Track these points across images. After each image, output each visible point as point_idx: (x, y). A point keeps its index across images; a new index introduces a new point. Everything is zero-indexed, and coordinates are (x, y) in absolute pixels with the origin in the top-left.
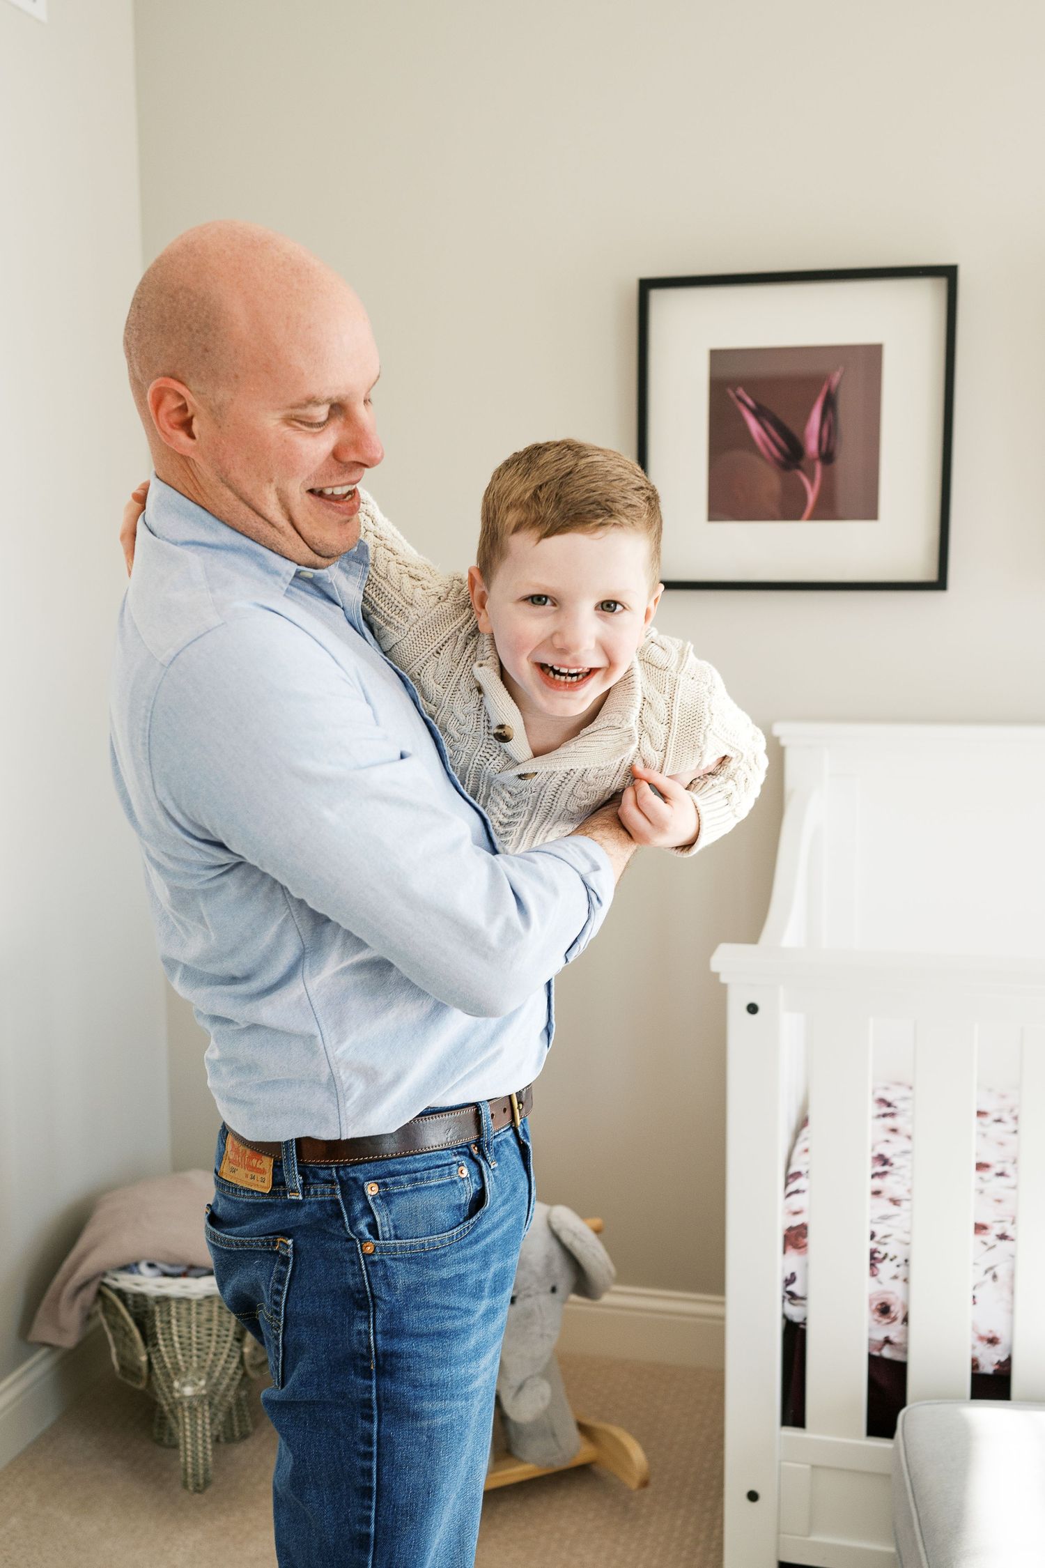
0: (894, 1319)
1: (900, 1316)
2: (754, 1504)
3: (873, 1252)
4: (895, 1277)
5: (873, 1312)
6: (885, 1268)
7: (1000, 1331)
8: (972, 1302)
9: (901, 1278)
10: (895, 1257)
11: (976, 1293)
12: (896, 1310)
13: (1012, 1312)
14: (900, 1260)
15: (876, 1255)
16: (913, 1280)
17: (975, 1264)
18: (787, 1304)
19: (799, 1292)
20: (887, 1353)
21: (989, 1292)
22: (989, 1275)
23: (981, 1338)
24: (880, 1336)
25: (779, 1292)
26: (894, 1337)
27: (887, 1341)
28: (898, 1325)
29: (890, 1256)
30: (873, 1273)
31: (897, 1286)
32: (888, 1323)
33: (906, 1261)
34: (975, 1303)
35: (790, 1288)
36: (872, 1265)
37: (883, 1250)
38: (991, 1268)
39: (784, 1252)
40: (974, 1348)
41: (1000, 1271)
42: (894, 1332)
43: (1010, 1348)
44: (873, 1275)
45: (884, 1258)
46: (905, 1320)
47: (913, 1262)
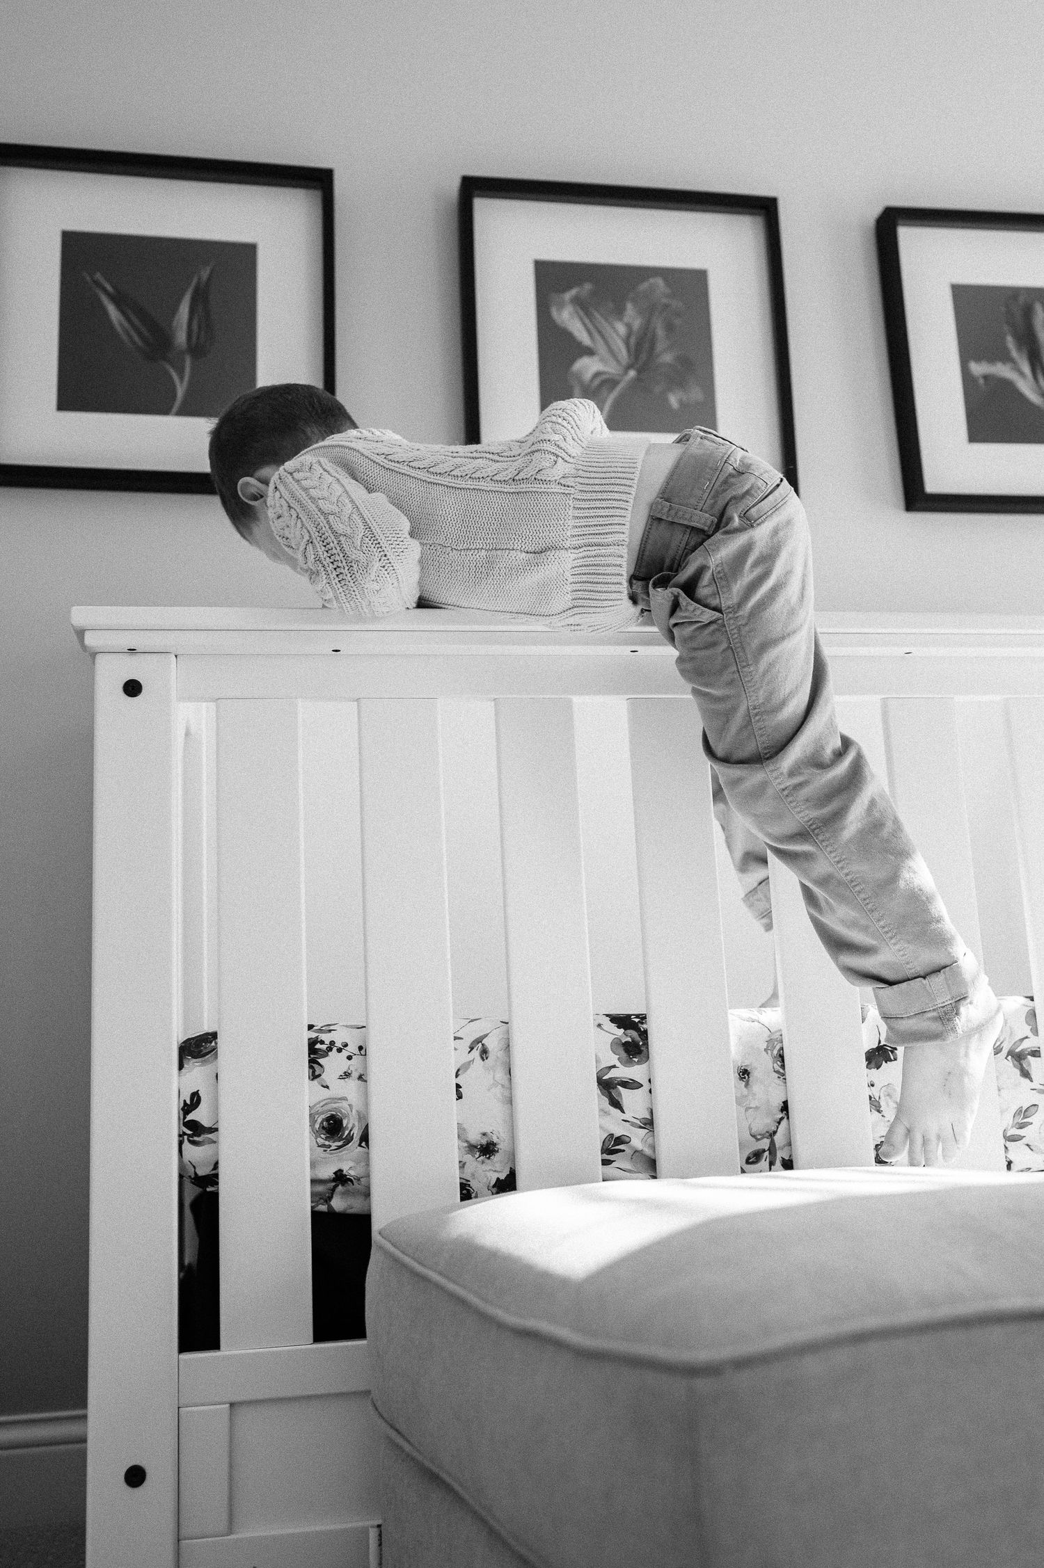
0: (349, 1139)
1: (357, 1133)
2: (139, 1491)
3: (312, 1043)
4: (347, 1075)
5: (316, 1133)
6: (333, 1064)
7: (499, 1135)
8: (455, 1097)
9: (355, 1075)
10: (346, 1045)
11: (460, 1081)
12: (352, 1124)
13: (510, 1101)
14: (352, 1048)
15: (318, 1046)
16: (372, 1078)
17: (456, 1038)
18: (187, 1145)
19: (206, 1123)
20: (338, 1204)
21: (480, 1078)
22: (476, 1053)
23: (472, 1148)
24: (327, 1172)
25: (173, 1127)
26: (349, 1168)
27: (340, 1178)
28: (354, 1149)
29: (339, 1044)
30: (314, 1072)
31: (350, 1089)
32: (340, 1147)
33: (360, 1048)
34: (460, 1096)
35: (190, 1117)
36: (313, 1062)
37: (326, 1038)
38: (479, 1040)
39: (181, 1067)
40: (462, 1165)
41: (492, 1043)
42: (347, 1161)
43: (512, 1156)
44: (314, 1076)
45: (330, 1049)
46: (365, 1138)
47: (372, 1050)
